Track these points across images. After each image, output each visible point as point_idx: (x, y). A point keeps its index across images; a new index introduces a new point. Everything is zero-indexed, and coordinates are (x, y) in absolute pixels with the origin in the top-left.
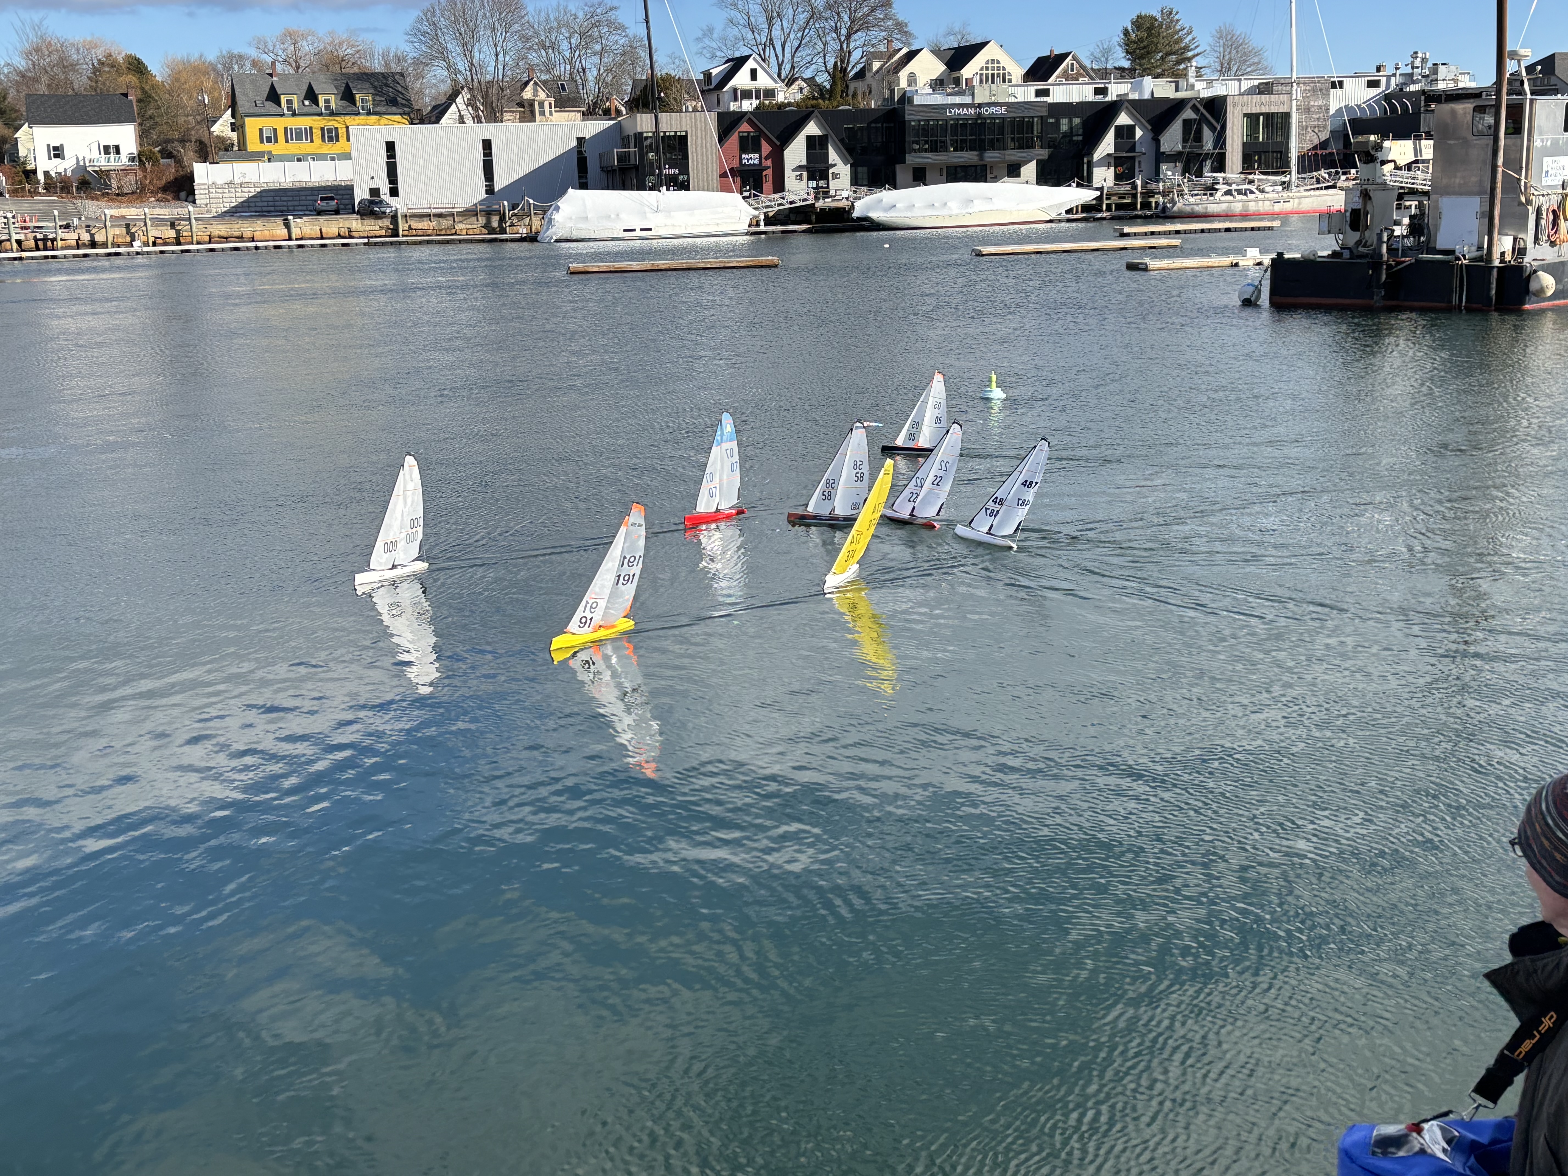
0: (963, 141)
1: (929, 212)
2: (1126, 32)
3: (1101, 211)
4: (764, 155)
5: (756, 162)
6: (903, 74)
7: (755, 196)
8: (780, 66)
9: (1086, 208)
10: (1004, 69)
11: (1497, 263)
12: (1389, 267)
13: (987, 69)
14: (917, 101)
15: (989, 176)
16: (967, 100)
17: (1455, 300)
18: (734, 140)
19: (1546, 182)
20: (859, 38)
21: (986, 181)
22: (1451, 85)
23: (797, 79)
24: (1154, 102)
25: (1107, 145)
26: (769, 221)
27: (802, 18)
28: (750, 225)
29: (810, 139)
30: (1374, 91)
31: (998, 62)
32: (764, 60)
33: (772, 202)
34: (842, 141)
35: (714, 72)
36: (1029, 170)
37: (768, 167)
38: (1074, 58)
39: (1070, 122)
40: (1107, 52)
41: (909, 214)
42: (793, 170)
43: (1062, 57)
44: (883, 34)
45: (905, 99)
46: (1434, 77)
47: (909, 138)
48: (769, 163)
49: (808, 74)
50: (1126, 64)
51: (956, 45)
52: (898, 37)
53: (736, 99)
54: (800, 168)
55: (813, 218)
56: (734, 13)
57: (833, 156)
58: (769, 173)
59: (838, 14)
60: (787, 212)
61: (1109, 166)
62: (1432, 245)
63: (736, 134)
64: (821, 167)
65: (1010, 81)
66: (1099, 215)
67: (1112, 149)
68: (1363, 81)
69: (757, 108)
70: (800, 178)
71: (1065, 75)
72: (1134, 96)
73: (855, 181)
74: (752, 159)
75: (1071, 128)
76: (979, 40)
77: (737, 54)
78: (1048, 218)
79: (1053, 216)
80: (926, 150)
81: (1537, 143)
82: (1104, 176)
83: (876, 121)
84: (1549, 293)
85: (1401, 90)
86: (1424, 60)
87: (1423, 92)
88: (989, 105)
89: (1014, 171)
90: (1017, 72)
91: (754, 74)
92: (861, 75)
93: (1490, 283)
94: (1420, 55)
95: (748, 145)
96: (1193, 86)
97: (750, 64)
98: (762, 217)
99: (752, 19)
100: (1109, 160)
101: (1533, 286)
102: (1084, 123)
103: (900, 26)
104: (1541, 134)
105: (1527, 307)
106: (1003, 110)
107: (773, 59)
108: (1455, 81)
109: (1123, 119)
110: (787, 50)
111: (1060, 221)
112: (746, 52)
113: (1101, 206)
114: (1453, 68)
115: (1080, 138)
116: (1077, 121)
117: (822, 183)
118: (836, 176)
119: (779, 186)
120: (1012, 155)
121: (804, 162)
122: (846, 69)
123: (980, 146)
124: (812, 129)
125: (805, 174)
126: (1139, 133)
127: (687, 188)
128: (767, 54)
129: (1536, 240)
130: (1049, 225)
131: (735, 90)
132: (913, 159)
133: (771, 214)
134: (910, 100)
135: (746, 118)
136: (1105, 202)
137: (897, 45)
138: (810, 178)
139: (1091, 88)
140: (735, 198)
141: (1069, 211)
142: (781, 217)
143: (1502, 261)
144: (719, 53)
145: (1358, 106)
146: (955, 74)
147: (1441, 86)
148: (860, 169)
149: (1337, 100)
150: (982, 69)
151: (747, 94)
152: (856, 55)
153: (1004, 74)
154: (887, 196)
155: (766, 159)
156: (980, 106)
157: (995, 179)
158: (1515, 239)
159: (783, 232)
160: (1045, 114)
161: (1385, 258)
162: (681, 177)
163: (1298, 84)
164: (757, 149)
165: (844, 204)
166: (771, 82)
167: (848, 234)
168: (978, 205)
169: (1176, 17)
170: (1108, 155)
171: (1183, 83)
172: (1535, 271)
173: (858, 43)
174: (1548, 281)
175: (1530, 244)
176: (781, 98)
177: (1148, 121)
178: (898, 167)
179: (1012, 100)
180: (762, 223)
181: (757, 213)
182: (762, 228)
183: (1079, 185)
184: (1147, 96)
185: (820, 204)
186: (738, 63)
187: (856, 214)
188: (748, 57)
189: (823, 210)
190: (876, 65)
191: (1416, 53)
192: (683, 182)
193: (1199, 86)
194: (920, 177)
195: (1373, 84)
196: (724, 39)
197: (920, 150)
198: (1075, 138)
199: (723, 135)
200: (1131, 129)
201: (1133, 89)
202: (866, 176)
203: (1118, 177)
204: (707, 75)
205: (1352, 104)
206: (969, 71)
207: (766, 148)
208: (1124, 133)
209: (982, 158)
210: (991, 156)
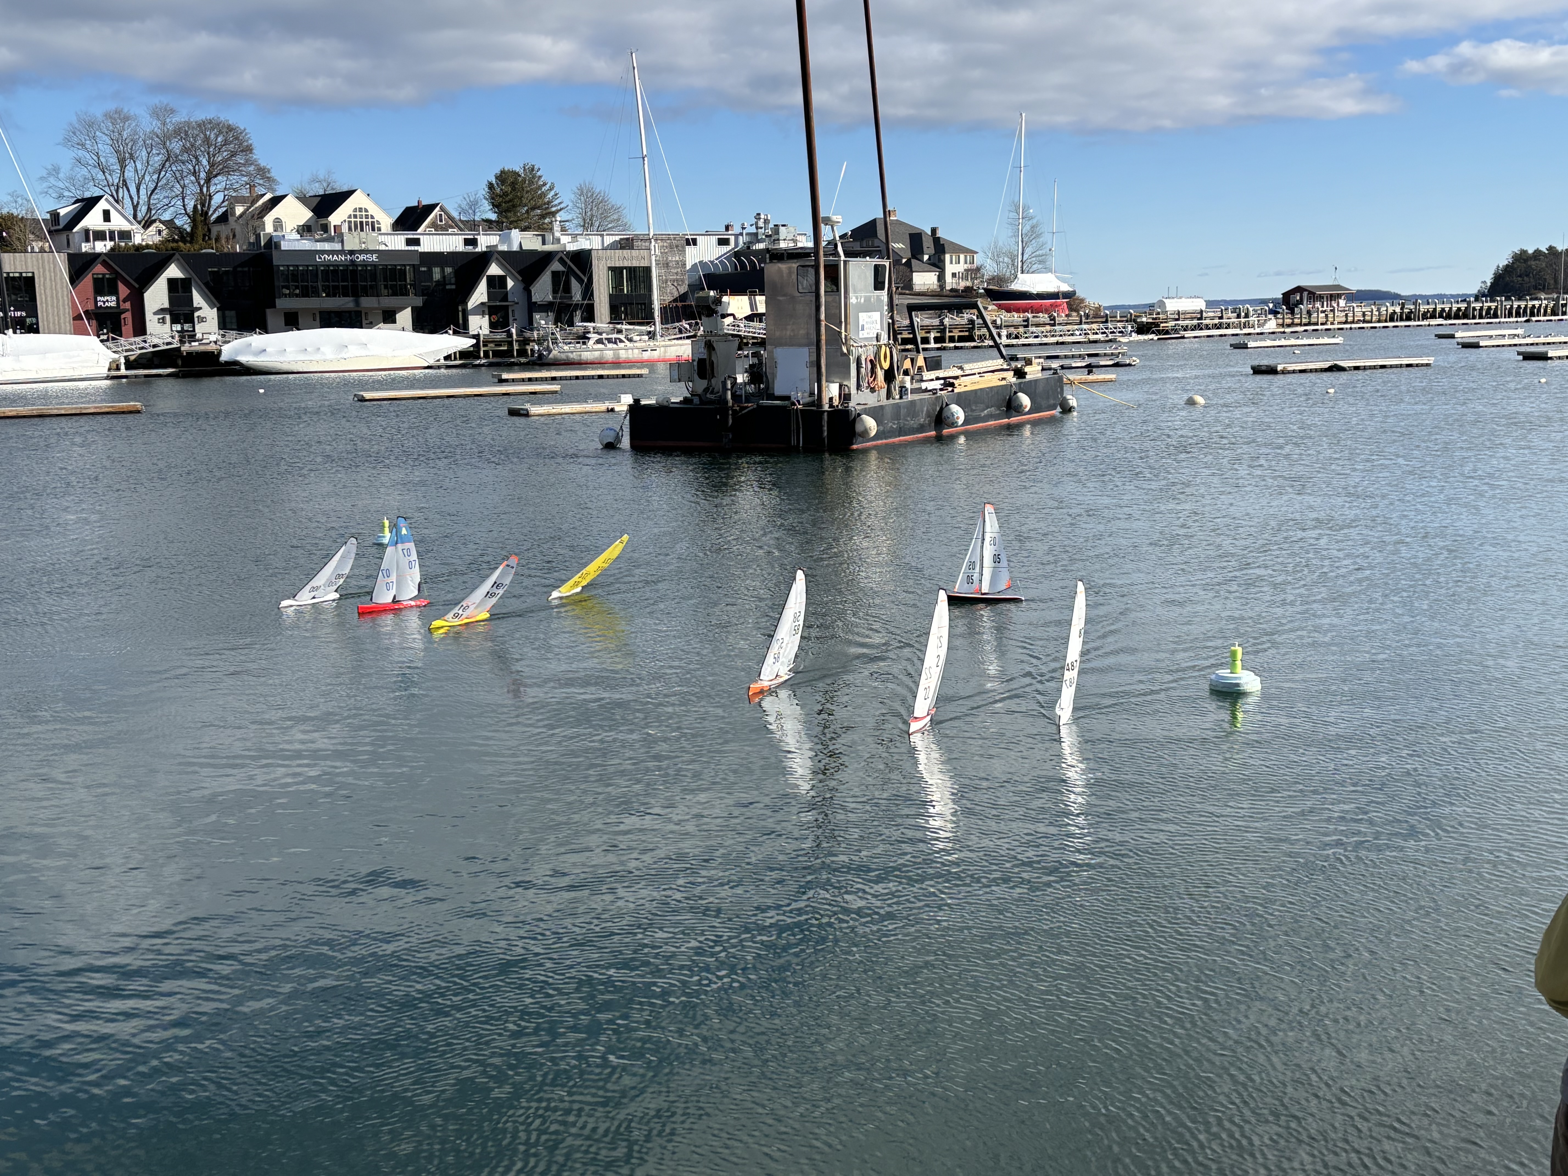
0: (336, 288)
1: (302, 357)
2: (491, 186)
3: (478, 358)
4: (122, 297)
5: (113, 304)
6: (269, 220)
7: (113, 339)
8: (135, 208)
9: (463, 354)
10: (372, 217)
11: (826, 407)
12: (734, 411)
13: (355, 216)
14: (284, 246)
15: (364, 322)
16: (337, 246)
17: (793, 442)
18: (87, 282)
19: (862, 334)
20: (219, 183)
21: (361, 327)
22: (791, 245)
23: (155, 221)
24: (522, 253)
25: (480, 294)
26: (129, 365)
27: (157, 160)
28: (109, 370)
29: (171, 282)
30: (725, 249)
31: (366, 211)
32: (117, 201)
33: (133, 346)
34: (206, 285)
35: (62, 212)
36: (405, 317)
37: (127, 310)
38: (442, 209)
39: (443, 271)
40: (474, 205)
41: (282, 359)
42: (155, 313)
43: (430, 208)
44: (245, 179)
45: (272, 244)
46: (776, 237)
47: (279, 282)
48: (128, 305)
49: (166, 216)
50: (493, 217)
51: (321, 192)
52: (261, 182)
53: (87, 240)
54: (162, 311)
55: (180, 362)
56: (81, 153)
57: (198, 299)
58: (128, 316)
59: (196, 158)
60: (150, 356)
61: (483, 314)
62: (770, 392)
63: (90, 275)
64: (186, 310)
65: (379, 229)
66: (477, 362)
67: (484, 298)
68: (714, 240)
69: (112, 249)
70: (163, 321)
71: (433, 225)
72: (504, 248)
73: (223, 325)
74: (109, 301)
75: (444, 277)
76: (345, 189)
77: (87, 195)
78: (426, 365)
79: (431, 362)
80: (297, 296)
81: (853, 300)
82: (479, 324)
83: (242, 265)
84: (873, 433)
85: (748, 248)
86: (766, 221)
87: (767, 250)
88: (361, 252)
89: (389, 317)
90: (386, 221)
91: (107, 216)
92: (223, 218)
93: (822, 426)
94: (762, 216)
95: (102, 287)
96: (558, 240)
97: (102, 205)
98: (123, 361)
99: (103, 160)
100: (481, 309)
101: (859, 428)
102: (456, 273)
103: (262, 172)
104: (855, 292)
105: (855, 447)
106: (374, 258)
107: (127, 200)
108: (795, 241)
109: (494, 270)
110: (143, 191)
111: (439, 367)
112: (97, 192)
113: (479, 352)
114: (792, 229)
115: (453, 287)
116: (449, 270)
117: (187, 327)
118: (202, 320)
119: (140, 329)
120: (388, 302)
121: (166, 305)
122: (207, 213)
123: (354, 292)
124: (173, 271)
125: (168, 317)
126: (510, 283)
127: (37, 331)
128: (120, 195)
129: (859, 387)
130: (427, 371)
131: (87, 231)
132: (284, 303)
133: (132, 358)
134: (277, 246)
135: (100, 259)
136: (482, 349)
137: (260, 190)
138: (173, 322)
139: (461, 239)
140: (92, 342)
141: (447, 358)
142: (144, 361)
143: (831, 406)
144: (66, 193)
145: (712, 262)
146: (323, 221)
147: (783, 245)
148: (227, 313)
149: (693, 256)
150: (350, 217)
151: (100, 236)
152: (217, 199)
153: (373, 223)
154: (257, 340)
155: (124, 301)
156: (352, 252)
157: (371, 325)
158: (841, 386)
159: (146, 376)
160: (417, 262)
161: (730, 404)
162: (28, 320)
163: (656, 240)
164: (114, 291)
165: (212, 347)
166: (126, 223)
167: (217, 378)
168: (353, 351)
169: (539, 174)
170: (482, 304)
171: (549, 237)
172: (859, 415)
173: (219, 187)
174: (870, 423)
175: (853, 391)
176: (137, 239)
177: (519, 273)
178: (268, 311)
179: (383, 248)
180: (123, 367)
181: (116, 356)
182: (123, 371)
183: (455, 333)
184: (515, 248)
185: (186, 348)
186: (89, 204)
187: (224, 358)
188: (98, 199)
189: (189, 354)
190: (239, 210)
191: (759, 214)
192: (32, 325)
193: (565, 239)
194: (292, 322)
195: (723, 242)
196: (71, 179)
197: (290, 295)
198: (448, 287)
199: (75, 277)
200: (502, 280)
201: (502, 241)
202: (234, 320)
203: (493, 325)
204: (55, 215)
205: (706, 260)
206: (337, 218)
207: (123, 291)
208: (496, 283)
209: (357, 303)
210: (367, 302)
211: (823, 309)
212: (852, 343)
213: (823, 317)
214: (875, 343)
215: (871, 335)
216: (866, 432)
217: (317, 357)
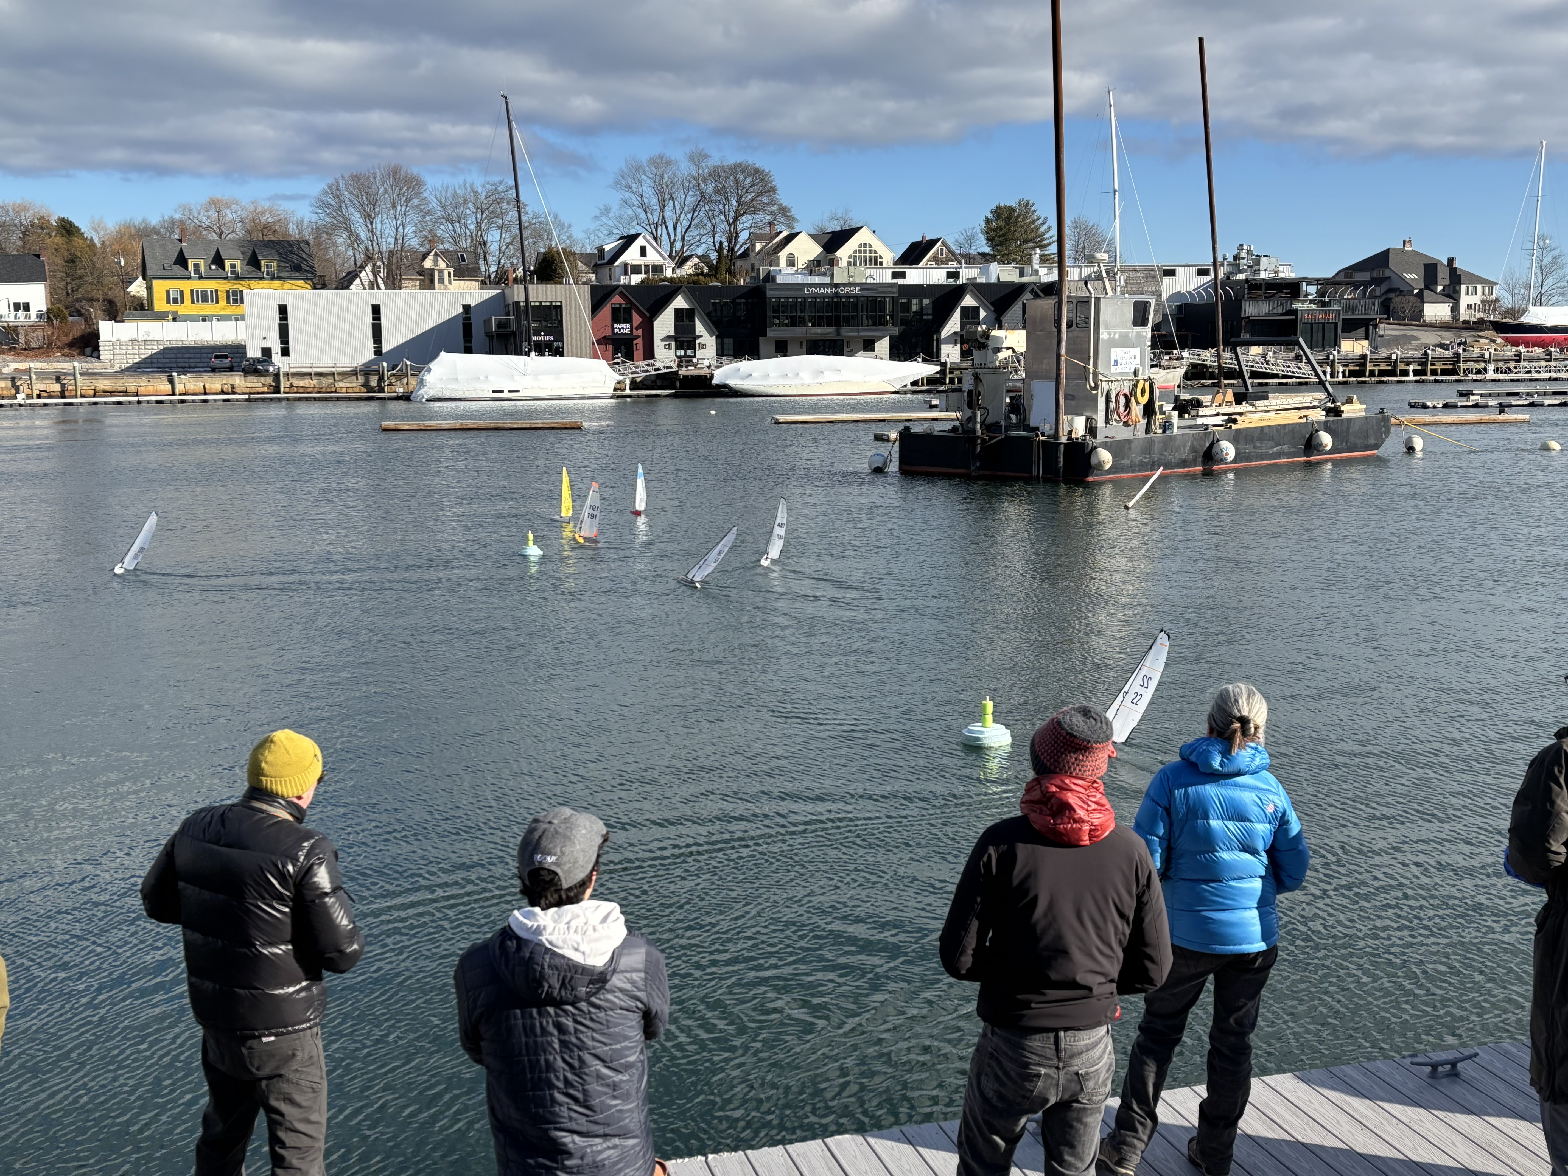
0: (821, 318)
1: (782, 381)
2: (988, 221)
3: (945, 384)
4: (635, 325)
5: (627, 331)
6: (783, 255)
7: (623, 362)
8: (672, 244)
9: (931, 381)
10: (876, 252)
11: (1064, 439)
12: (983, 441)
13: (860, 252)
14: (779, 280)
15: (846, 350)
16: (826, 280)
17: (1034, 473)
18: (606, 312)
20: (746, 221)
21: (842, 354)
22: (1272, 275)
23: (690, 257)
24: (1000, 285)
25: (953, 324)
26: (634, 385)
27: (691, 200)
28: (615, 389)
29: (678, 312)
30: (1204, 280)
31: (870, 246)
32: (655, 239)
33: (641, 368)
34: (709, 315)
35: (607, 248)
36: (883, 346)
37: (638, 337)
38: (944, 244)
39: (921, 303)
40: (970, 239)
41: (765, 383)
42: (662, 340)
43: (932, 243)
44: (768, 217)
45: (770, 278)
46: (1256, 268)
47: (770, 313)
48: (639, 332)
49: (700, 252)
50: (987, 250)
51: (839, 229)
52: (782, 220)
53: (626, 273)
54: (669, 338)
55: (678, 384)
56: (628, 195)
57: (699, 328)
58: (639, 342)
59: (727, 198)
60: (653, 378)
61: (955, 343)
62: (1027, 423)
63: (609, 305)
64: (688, 337)
65: (881, 263)
66: (942, 388)
67: (957, 328)
68: (1194, 270)
69: (642, 282)
70: (668, 347)
71: (935, 259)
72: (983, 280)
73: (721, 352)
74: (623, 328)
75: (922, 308)
76: (854, 226)
77: (633, 232)
78: (893, 390)
79: (898, 387)
80: (787, 325)
81: (1104, 335)
82: (951, 353)
83: (740, 297)
84: (1107, 466)
85: (1229, 278)
86: (1249, 252)
87: (1247, 281)
88: (845, 285)
89: (868, 345)
90: (888, 256)
91: (643, 252)
92: (745, 255)
94: (1245, 247)
95: (618, 316)
96: (1037, 272)
97: (640, 242)
98: (628, 382)
99: (646, 201)
100: (956, 338)
101: (1093, 461)
102: (934, 303)
103: (784, 211)
104: (1107, 328)
105: (1090, 479)
106: (857, 290)
107: (665, 237)
108: (1276, 272)
109: (968, 301)
110: (678, 229)
111: (905, 393)
112: (639, 229)
113: (945, 379)
114: (1273, 260)
115: (930, 317)
116: (926, 302)
117: (689, 352)
118: (702, 346)
119: (649, 354)
120: (867, 331)
121: (672, 333)
122: (733, 249)
123: (837, 322)
124: (680, 302)
125: (673, 344)
126: (983, 314)
127: (562, 354)
128: (659, 232)
129: (1107, 421)
130: (893, 396)
131: (626, 265)
132: (774, 332)
133: (638, 380)
134: (774, 279)
135: (618, 291)
136: (948, 376)
137: (778, 228)
138: (677, 348)
139: (944, 272)
140: (602, 365)
141: (914, 383)
142: (649, 383)
144: (615, 231)
145: (1189, 292)
146: (831, 256)
147: (1263, 275)
148: (726, 340)
149: (1169, 287)
150: (855, 252)
151: (636, 269)
152: (744, 236)
153: (876, 257)
154: (746, 365)
155: (637, 329)
156: (837, 286)
157: (852, 353)
158: (1087, 419)
159: (647, 396)
160: (896, 295)
161: (979, 433)
162: (555, 344)
163: (1122, 272)
164: (628, 320)
165: (705, 372)
166: (661, 258)
167: (710, 399)
168: (829, 376)
169: (1033, 208)
170: (955, 333)
171: (1028, 269)
172: (1095, 448)
173: (746, 225)
174: (1105, 457)
175: (1101, 422)
176: (669, 273)
177: (992, 304)
178: (761, 339)
179: (870, 281)
180: (628, 387)
181: (621, 378)
182: (628, 392)
183: (924, 361)
184: (993, 280)
185: (683, 371)
186: (629, 240)
187: (715, 381)
188: (637, 236)
189: (685, 377)
190: (758, 246)
191: (1242, 245)
192: (558, 348)
193: (1043, 271)
194: (782, 349)
195: (1202, 273)
196: (620, 218)
197: (779, 325)
198: (925, 317)
199: (596, 307)
200: (976, 310)
201: (981, 274)
202: (731, 347)
203: (964, 354)
204: (601, 250)
205: (1184, 291)
206: (844, 253)
207: (637, 319)
208: (970, 315)
209: (838, 333)
210: (847, 332)
211: (1064, 344)
212: (1100, 377)
213: (1063, 351)
214: (1132, 377)
215: (1127, 370)
216: (1100, 465)
217: (797, 381)
